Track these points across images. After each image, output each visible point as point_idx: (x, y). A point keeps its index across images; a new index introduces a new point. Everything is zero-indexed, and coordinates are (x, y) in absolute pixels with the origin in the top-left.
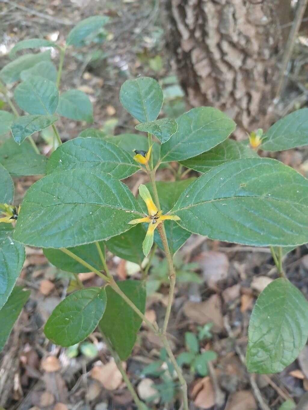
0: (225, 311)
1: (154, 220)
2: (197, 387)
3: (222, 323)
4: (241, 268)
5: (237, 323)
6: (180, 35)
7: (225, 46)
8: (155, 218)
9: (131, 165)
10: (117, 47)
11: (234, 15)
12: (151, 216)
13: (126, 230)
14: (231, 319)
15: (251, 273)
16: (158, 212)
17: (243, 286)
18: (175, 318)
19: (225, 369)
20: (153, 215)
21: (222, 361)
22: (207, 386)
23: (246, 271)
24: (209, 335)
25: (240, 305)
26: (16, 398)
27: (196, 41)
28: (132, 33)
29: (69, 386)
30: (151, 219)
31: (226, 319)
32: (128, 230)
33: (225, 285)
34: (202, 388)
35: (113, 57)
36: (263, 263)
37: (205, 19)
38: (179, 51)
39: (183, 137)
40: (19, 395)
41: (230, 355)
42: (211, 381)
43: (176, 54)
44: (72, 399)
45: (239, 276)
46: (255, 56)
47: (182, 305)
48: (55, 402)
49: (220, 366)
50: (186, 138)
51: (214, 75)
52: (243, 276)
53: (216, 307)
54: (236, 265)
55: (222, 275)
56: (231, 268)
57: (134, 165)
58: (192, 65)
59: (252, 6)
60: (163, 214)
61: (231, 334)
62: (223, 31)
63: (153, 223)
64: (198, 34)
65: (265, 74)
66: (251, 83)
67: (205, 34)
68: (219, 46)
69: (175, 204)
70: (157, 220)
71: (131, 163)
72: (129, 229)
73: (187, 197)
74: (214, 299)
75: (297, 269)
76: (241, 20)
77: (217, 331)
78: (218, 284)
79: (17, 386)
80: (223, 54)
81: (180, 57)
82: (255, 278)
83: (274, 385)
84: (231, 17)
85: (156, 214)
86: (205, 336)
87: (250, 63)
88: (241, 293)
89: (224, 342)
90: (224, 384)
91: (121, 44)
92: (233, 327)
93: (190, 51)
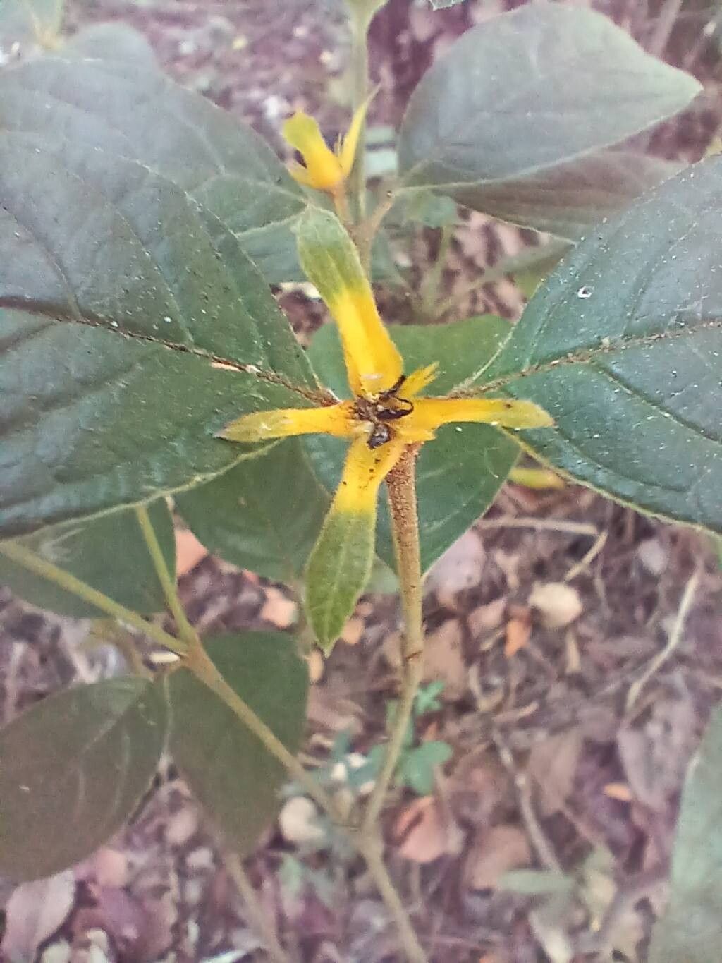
0: (471, 653)
1: (376, 425)
2: (407, 817)
3: (466, 680)
4: (509, 563)
5: (496, 680)
8: (381, 416)
9: (271, 187)
10: (255, 67)
12: (363, 401)
13: (198, 478)
14: (483, 672)
15: (530, 574)
16: (403, 379)
17: (510, 602)
18: (365, 668)
19: (466, 778)
20: (372, 397)
21: (463, 761)
22: (429, 817)
23: (520, 570)
24: (436, 706)
25: (503, 641)
28: (288, 37)
30: (361, 418)
31: (474, 671)
32: (211, 476)
33: (474, 598)
34: (418, 820)
35: (244, 87)
36: (555, 555)
38: (404, 39)
41: (479, 749)
42: (437, 804)
43: (395, 49)
44: (137, 840)
45: (504, 579)
47: (379, 642)
49: (458, 771)
52: (513, 580)
53: (453, 645)
54: (499, 556)
55: (469, 579)
56: (489, 562)
57: (282, 191)
60: (433, 391)
61: (484, 704)
63: (373, 443)
69: (503, 336)
70: (394, 425)
71: (269, 178)
72: (222, 472)
73: (580, 294)
74: (450, 629)
75: (625, 570)
77: (454, 696)
78: (459, 596)
81: (405, 56)
82: (537, 586)
83: (568, 814)
85: (388, 385)
86: (428, 708)
88: (506, 617)
89: (468, 721)
90: (466, 811)
91: (265, 60)
92: (487, 688)
93: (431, 41)
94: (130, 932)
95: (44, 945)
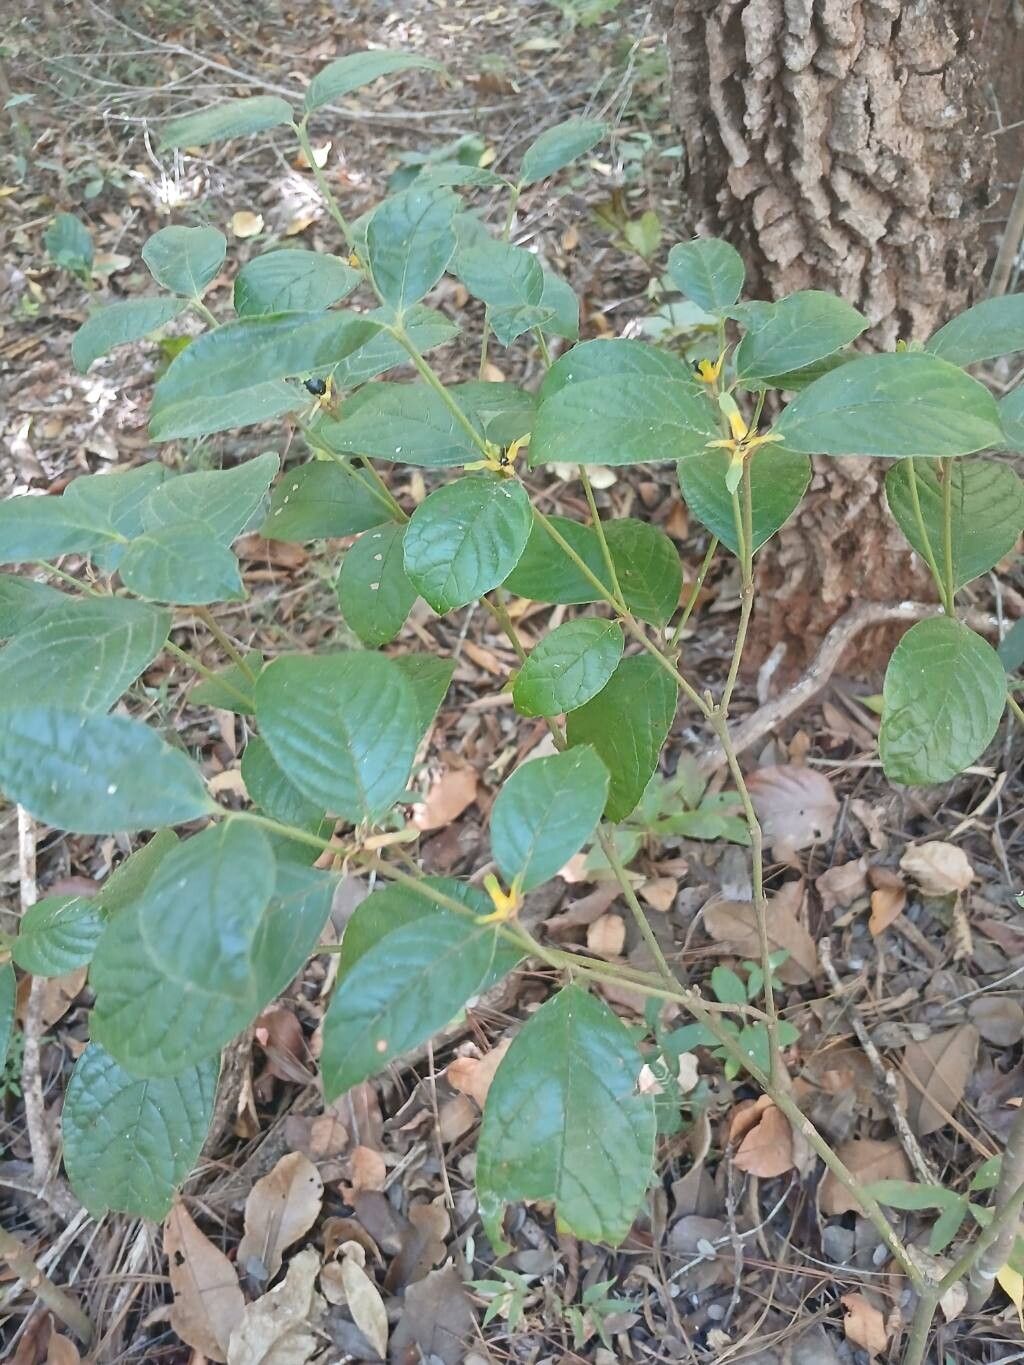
2: (741, 1118)
4: (872, 816)
5: (857, 964)
6: (726, 157)
7: (843, 185)
11: (867, 104)
14: (838, 950)
15: (901, 833)
17: (873, 865)
22: (769, 1120)
23: (887, 826)
25: (867, 915)
26: (243, 1133)
27: (768, 171)
29: (387, 1105)
31: (826, 946)
34: (757, 1120)
36: (936, 807)
37: (793, 117)
38: (721, 196)
39: (778, 339)
40: (251, 1128)
41: (836, 1041)
43: (714, 204)
44: (396, 1138)
45: (865, 836)
46: (922, 212)
47: (701, 907)
48: (349, 1145)
49: (806, 1073)
50: (784, 340)
51: (810, 260)
52: (877, 839)
54: (858, 807)
55: (818, 834)
56: (844, 814)
58: (755, 234)
59: (915, 79)
61: (839, 988)
62: (838, 147)
64: (772, 154)
65: (950, 258)
66: (910, 284)
67: (790, 154)
68: (825, 183)
76: (886, 118)
78: (804, 853)
79: (244, 1100)
80: (836, 204)
81: (722, 212)
82: (911, 847)
83: (960, 1129)
84: (860, 109)
87: (907, 228)
88: (870, 885)
89: (817, 1006)
92: (844, 973)
93: (751, 197)
94: (394, 1243)
95: (289, 1254)
